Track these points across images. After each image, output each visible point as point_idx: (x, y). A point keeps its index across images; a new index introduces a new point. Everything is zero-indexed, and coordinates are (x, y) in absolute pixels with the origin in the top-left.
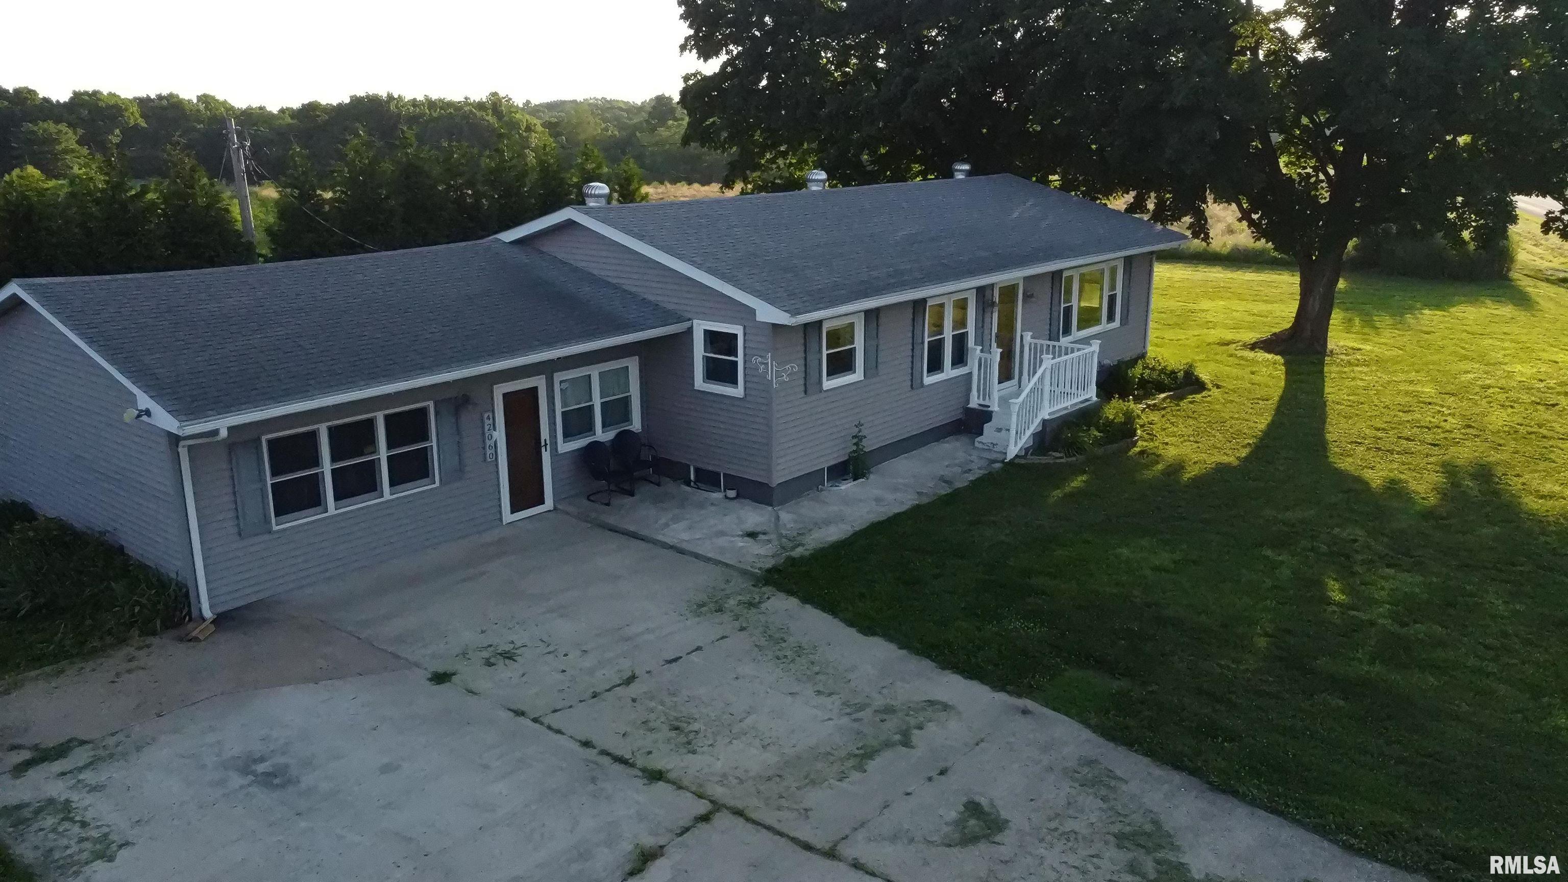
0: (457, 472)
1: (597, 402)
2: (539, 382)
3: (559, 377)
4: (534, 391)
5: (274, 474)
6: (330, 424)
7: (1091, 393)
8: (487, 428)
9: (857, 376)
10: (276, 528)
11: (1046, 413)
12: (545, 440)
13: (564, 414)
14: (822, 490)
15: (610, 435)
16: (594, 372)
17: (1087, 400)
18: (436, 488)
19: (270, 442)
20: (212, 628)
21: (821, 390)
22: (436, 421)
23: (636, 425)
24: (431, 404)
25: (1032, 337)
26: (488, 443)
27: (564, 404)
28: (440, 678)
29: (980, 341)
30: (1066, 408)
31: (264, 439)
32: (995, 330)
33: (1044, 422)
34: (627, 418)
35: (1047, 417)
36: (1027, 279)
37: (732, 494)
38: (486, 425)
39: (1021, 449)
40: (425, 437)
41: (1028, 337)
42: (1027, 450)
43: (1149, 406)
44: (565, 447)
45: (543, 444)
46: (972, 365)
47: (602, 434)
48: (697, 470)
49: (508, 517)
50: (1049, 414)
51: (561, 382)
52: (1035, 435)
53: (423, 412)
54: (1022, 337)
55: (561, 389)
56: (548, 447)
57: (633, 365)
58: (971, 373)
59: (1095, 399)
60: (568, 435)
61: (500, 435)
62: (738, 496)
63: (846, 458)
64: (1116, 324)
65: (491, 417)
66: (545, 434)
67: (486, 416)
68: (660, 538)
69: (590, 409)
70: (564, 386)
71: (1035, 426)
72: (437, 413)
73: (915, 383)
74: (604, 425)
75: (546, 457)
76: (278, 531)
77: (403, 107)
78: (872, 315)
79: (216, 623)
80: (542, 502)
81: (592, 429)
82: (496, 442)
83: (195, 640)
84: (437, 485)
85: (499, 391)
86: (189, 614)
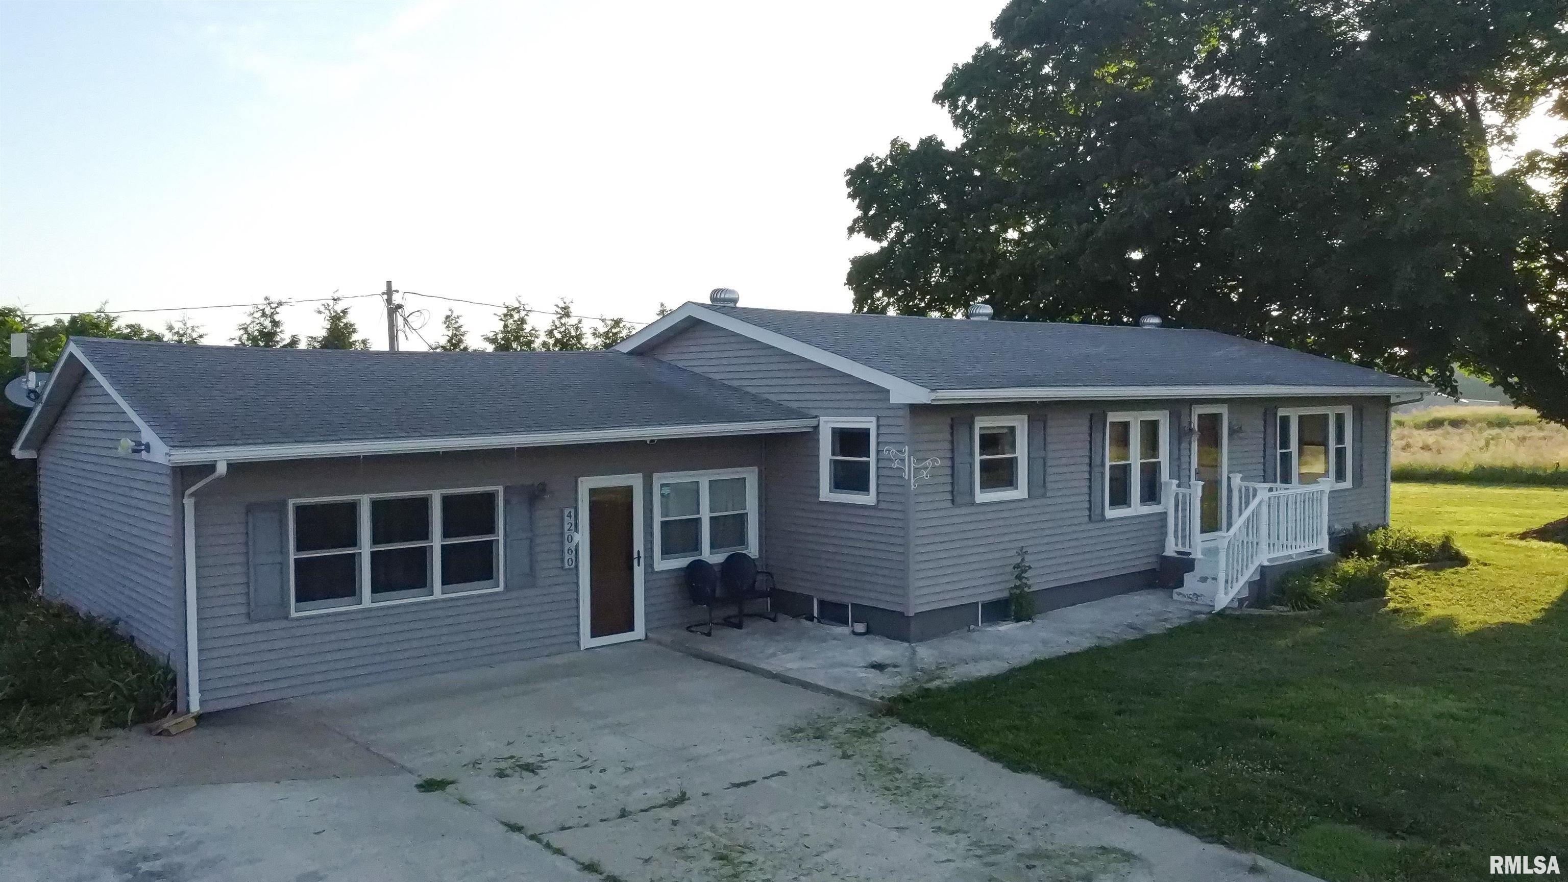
0: (526, 578)
1: (705, 515)
2: (635, 481)
3: (659, 479)
4: (629, 490)
5: (299, 548)
6: (375, 496)
7: (1323, 545)
8: (567, 527)
9: (1020, 492)
10: (294, 614)
11: (1264, 558)
12: (639, 552)
13: (664, 524)
14: (974, 631)
15: (720, 557)
16: (703, 479)
17: (1315, 552)
18: (498, 593)
19: (300, 508)
20: (193, 723)
21: (972, 501)
22: (505, 510)
23: (753, 549)
24: (500, 489)
25: (1242, 479)
26: (567, 546)
27: (664, 514)
28: (429, 786)
29: (1178, 472)
30: (1290, 556)
31: (291, 503)
32: (1194, 464)
33: (1263, 570)
34: (742, 539)
35: (1266, 563)
37: (860, 628)
38: (566, 524)
39: (1232, 600)
40: (491, 530)
41: (1237, 480)
42: (1241, 601)
43: (1398, 574)
44: (662, 565)
45: (635, 555)
46: (1167, 503)
47: (710, 556)
48: (822, 603)
49: (587, 641)
50: (1269, 560)
51: (662, 485)
52: (1251, 584)
53: (490, 498)
54: (1229, 478)
55: (661, 494)
56: (642, 560)
57: (751, 477)
58: (1166, 513)
59: (1327, 551)
60: (667, 552)
61: (582, 538)
62: (868, 632)
63: (1006, 594)
64: (1348, 484)
65: (573, 514)
66: (638, 545)
67: (566, 512)
68: (764, 666)
69: (697, 521)
70: (666, 491)
71: (1249, 573)
72: (507, 502)
73: (1094, 515)
74: (713, 546)
75: (639, 572)
76: (299, 618)
78: (1037, 415)
79: (201, 719)
80: (631, 628)
81: (696, 547)
82: (577, 546)
83: (165, 733)
84: (501, 588)
85: (586, 484)
86: (173, 707)
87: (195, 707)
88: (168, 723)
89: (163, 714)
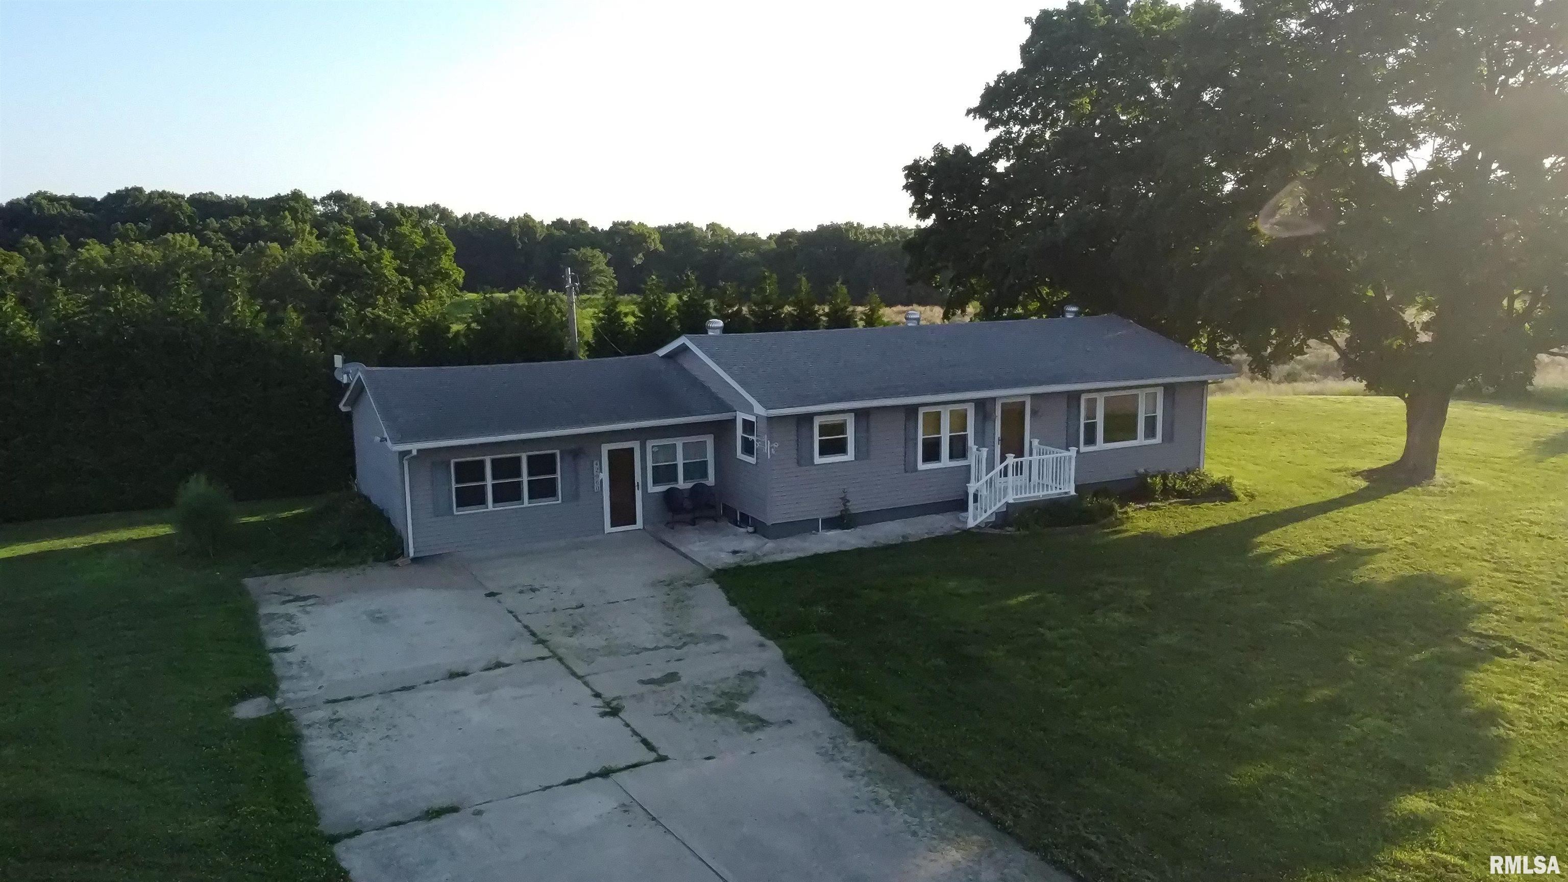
0: (574, 496)
1: (680, 462)
2: (636, 445)
3: (650, 444)
4: (632, 450)
5: (457, 482)
6: (492, 457)
7: (1069, 489)
8: (596, 470)
9: (850, 456)
10: (455, 513)
11: (1011, 498)
12: (638, 483)
13: (654, 468)
14: (816, 534)
15: (689, 485)
16: (679, 443)
17: (1066, 493)
18: (558, 504)
19: (457, 464)
20: (410, 562)
21: (812, 463)
22: (561, 463)
23: (711, 480)
24: (558, 452)
26: (596, 480)
27: (655, 460)
28: (491, 595)
29: (981, 441)
30: (1037, 497)
31: (453, 461)
32: (998, 434)
33: (1008, 505)
34: (705, 475)
35: (1011, 501)
36: (1034, 396)
37: (751, 529)
38: (594, 468)
39: (982, 522)
40: (554, 472)
41: (1036, 442)
42: (987, 524)
43: (1147, 507)
44: (653, 489)
45: (636, 484)
46: (971, 460)
47: (682, 484)
48: (741, 514)
49: (608, 528)
50: (1016, 499)
51: (653, 447)
52: (997, 513)
53: (553, 456)
54: (1031, 442)
55: (653, 452)
56: (640, 486)
57: (709, 441)
58: (970, 465)
59: (1073, 493)
60: (656, 482)
61: (605, 476)
62: (755, 532)
63: (839, 514)
64: (1158, 439)
65: (598, 463)
66: (638, 479)
67: (595, 463)
68: (683, 549)
69: (675, 466)
70: (656, 449)
71: (997, 506)
72: (562, 458)
73: (909, 468)
74: (685, 479)
75: (639, 494)
76: (458, 515)
77: (861, 234)
78: (861, 415)
79: (415, 560)
80: (635, 523)
81: (675, 480)
82: (602, 480)
83: (397, 565)
84: (560, 502)
85: (605, 448)
86: (403, 553)
87: (412, 555)
88: (398, 561)
89: (398, 557)
